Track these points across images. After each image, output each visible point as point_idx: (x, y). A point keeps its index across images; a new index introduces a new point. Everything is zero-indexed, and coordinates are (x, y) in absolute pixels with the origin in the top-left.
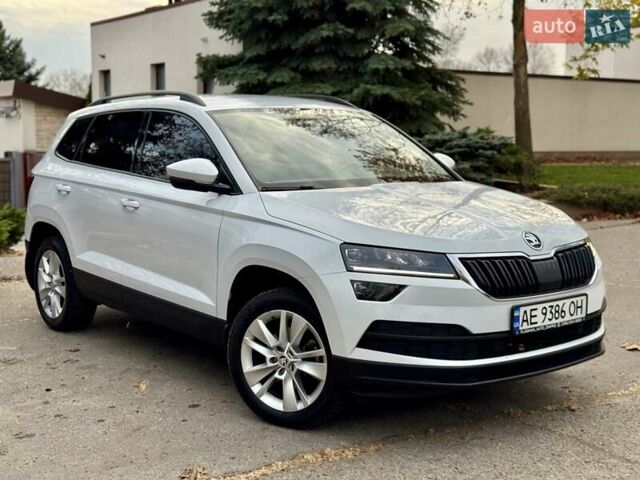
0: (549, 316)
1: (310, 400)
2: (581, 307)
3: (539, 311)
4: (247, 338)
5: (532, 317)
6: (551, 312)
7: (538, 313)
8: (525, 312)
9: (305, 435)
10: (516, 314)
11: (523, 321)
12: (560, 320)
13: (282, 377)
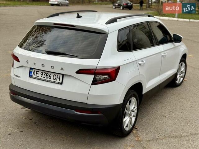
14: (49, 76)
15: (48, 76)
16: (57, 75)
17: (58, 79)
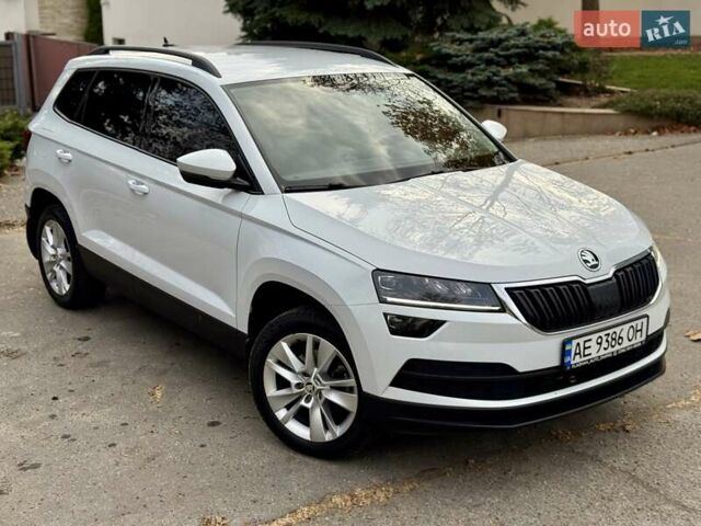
0: (605, 345)
1: (339, 431)
2: (641, 330)
3: (594, 341)
4: (270, 360)
5: (585, 348)
6: (607, 341)
7: (593, 344)
8: (578, 344)
9: (334, 467)
10: (568, 348)
11: (576, 354)
12: (617, 347)
13: (309, 405)
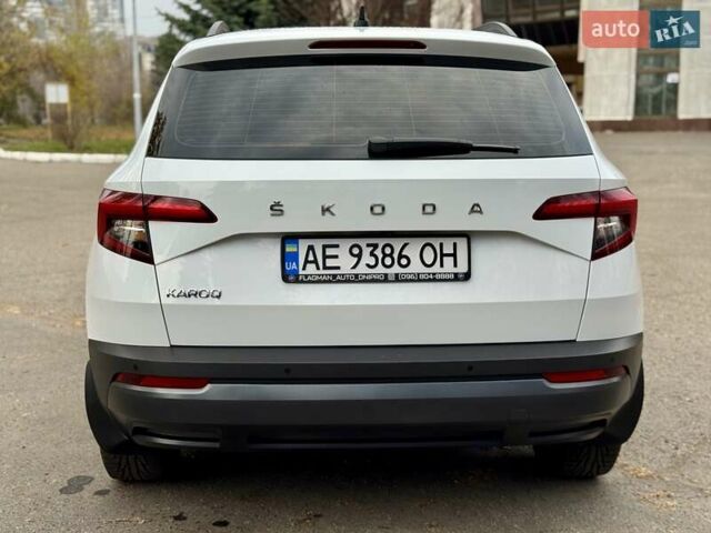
14: (401, 256)
15: (391, 255)
16: (441, 245)
17: (448, 261)
